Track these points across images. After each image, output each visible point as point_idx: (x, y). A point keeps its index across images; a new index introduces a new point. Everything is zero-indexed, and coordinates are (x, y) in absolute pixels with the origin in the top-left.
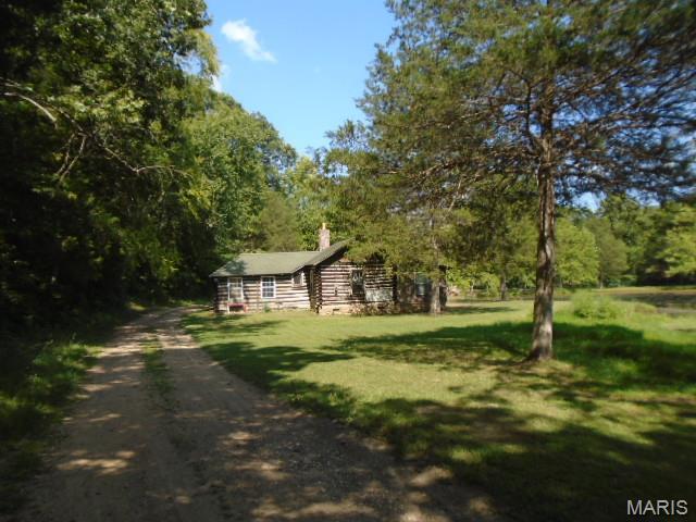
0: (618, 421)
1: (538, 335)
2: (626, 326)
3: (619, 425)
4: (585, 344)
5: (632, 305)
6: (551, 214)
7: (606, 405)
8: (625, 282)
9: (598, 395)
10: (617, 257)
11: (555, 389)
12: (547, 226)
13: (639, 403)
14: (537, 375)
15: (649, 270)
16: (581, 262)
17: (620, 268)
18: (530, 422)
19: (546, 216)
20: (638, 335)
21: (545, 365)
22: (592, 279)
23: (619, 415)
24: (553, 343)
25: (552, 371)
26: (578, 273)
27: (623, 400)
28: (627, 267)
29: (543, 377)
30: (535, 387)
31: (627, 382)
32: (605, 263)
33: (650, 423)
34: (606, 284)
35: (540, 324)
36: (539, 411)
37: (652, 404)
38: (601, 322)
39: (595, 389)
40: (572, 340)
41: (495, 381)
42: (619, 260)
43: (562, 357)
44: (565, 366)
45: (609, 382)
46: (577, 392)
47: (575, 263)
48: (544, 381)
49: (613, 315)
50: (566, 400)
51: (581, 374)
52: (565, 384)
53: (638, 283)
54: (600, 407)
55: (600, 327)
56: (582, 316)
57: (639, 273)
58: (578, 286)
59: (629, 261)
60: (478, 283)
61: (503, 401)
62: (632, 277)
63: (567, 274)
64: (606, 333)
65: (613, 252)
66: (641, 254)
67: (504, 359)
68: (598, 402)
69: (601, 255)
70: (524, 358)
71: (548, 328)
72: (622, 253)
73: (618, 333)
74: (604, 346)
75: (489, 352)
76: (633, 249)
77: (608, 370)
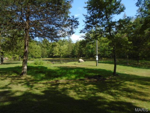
0: (38, 89)
1: (23, 69)
2: (44, 66)
3: (38, 90)
4: (35, 70)
5: (47, 62)
6: (28, 40)
7: (36, 85)
8: (46, 57)
9: (35, 83)
10: (45, 52)
11: (25, 83)
12: (26, 43)
13: (44, 84)
14: (22, 79)
15: (50, 55)
16: (38, 53)
17: (45, 54)
18: (15, 93)
19: (26, 40)
20: (46, 68)
21: (25, 76)
22: (40, 56)
23: (39, 87)
24: (27, 71)
25: (26, 78)
26: (37, 55)
27: (40, 83)
28: (47, 54)
29: (23, 80)
30: (20, 83)
31: (42, 79)
32: (42, 53)
33: (45, 88)
34: (43, 57)
35: (24, 67)
36: (19, 90)
37: (46, 83)
38: (39, 65)
39: (35, 81)
40: (33, 70)
41: (10, 82)
42: (45, 53)
43: (29, 74)
44: (29, 76)
45: (38, 79)
46: (30, 83)
47: (37, 53)
48: (23, 81)
49: (42, 64)
50: (27, 85)
51: (33, 78)
52: (28, 81)
53: (49, 57)
54: (35, 86)
55: (39, 67)
56: (36, 64)
57: (49, 55)
58: (37, 58)
59: (47, 53)
60: (14, 57)
61: (10, 88)
62: (47, 56)
63: (35, 55)
64: (40, 68)
65: (44, 51)
66: (49, 52)
67: (15, 76)
68: (35, 85)
69: (42, 51)
70: (20, 75)
71: (26, 67)
72: (46, 51)
73: (42, 68)
74: (39, 71)
75: (11, 74)
76: (48, 51)
77: (39, 76)
